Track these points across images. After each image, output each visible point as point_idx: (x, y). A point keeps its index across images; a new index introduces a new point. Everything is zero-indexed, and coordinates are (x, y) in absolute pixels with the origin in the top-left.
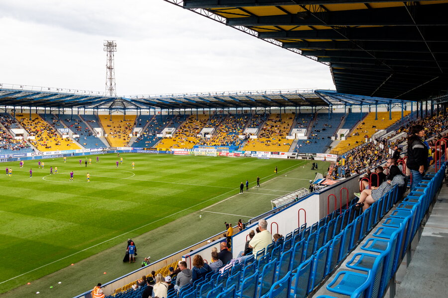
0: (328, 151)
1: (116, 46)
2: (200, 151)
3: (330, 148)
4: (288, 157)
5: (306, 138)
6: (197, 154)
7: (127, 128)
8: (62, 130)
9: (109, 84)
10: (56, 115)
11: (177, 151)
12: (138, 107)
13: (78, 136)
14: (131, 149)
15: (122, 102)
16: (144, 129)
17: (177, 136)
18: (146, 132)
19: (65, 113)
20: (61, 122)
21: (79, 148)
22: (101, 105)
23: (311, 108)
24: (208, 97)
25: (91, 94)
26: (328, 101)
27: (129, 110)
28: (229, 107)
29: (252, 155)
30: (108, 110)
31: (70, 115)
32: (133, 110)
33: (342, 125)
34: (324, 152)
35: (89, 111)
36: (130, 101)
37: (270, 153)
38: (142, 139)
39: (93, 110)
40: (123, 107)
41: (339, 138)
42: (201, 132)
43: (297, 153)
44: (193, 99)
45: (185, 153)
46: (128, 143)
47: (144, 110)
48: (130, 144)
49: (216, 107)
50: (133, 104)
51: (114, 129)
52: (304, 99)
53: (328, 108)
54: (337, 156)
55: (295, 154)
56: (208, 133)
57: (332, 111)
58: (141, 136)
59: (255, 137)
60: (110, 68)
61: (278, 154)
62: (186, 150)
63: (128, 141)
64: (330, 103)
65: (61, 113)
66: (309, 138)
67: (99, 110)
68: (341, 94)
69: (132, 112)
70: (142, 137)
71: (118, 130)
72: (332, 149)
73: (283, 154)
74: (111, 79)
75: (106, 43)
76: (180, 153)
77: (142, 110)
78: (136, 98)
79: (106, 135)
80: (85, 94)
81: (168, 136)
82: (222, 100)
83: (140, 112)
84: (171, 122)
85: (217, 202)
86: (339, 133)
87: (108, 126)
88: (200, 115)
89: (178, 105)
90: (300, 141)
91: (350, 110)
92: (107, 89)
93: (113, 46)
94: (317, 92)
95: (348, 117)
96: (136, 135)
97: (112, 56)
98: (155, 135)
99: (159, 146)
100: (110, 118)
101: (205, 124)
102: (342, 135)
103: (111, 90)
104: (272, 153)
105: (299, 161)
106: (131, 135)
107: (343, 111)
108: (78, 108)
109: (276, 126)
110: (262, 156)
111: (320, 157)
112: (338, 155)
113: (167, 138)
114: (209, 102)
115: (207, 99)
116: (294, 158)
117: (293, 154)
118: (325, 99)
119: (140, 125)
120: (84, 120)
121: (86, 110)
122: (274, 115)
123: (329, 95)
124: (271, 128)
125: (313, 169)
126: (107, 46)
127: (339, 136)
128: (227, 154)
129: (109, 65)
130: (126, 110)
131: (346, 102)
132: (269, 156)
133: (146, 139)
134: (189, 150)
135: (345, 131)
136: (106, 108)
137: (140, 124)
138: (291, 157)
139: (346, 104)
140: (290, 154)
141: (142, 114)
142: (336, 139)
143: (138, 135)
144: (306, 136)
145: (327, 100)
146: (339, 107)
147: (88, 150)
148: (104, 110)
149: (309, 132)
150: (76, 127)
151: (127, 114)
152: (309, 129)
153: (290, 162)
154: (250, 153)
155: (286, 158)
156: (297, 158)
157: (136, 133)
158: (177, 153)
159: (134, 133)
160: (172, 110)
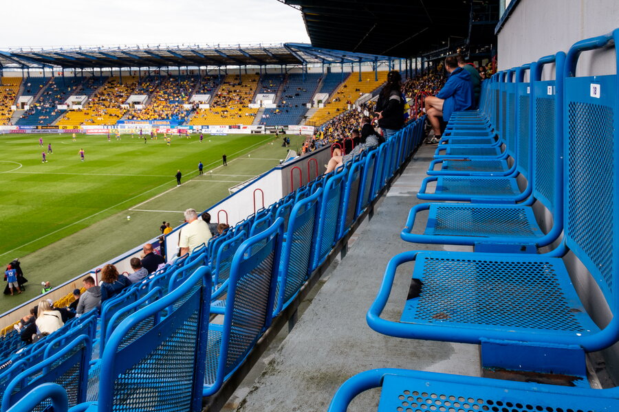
0: (303, 122)
2: (127, 127)
3: (306, 118)
4: (252, 132)
5: (274, 106)
7: (6, 97)
11: (91, 129)
12: (23, 65)
14: (15, 128)
16: (37, 98)
17: (91, 107)
18: (40, 102)
23: (280, 67)
24: (135, 51)
26: (302, 58)
27: (8, 70)
28: (167, 66)
32: (16, 70)
33: (319, 89)
34: (298, 123)
36: (9, 55)
37: (228, 127)
38: (34, 112)
41: (315, 105)
42: (128, 101)
43: (263, 127)
44: (112, 54)
45: (104, 131)
46: (9, 119)
47: (34, 70)
48: (14, 121)
49: (148, 65)
50: (14, 60)
52: (271, 55)
53: (301, 67)
54: (313, 128)
55: (261, 128)
56: (138, 103)
57: (306, 71)
58: (31, 109)
59: (207, 106)
61: (239, 127)
62: (106, 127)
63: (10, 116)
64: (304, 60)
66: (279, 106)
68: (317, 49)
69: (13, 72)
70: (33, 110)
72: (307, 120)
73: (245, 128)
76: (96, 131)
77: (30, 70)
78: (19, 51)
81: (76, 107)
82: (158, 55)
83: (28, 72)
84: (80, 87)
85: (152, 196)
86: (315, 99)
88: (125, 77)
89: (91, 62)
90: (267, 111)
91: (329, 69)
94: (287, 46)
95: (326, 79)
96: (23, 108)
98: (54, 107)
99: (61, 123)
101: (133, 90)
102: (320, 102)
104: (230, 127)
105: (266, 136)
106: (14, 108)
107: (320, 71)
109: (235, 91)
110: (217, 131)
111: (292, 130)
112: (315, 126)
113: (74, 110)
114: (137, 58)
115: (135, 54)
116: (260, 132)
117: (258, 128)
118: (297, 54)
119: (27, 92)
122: (231, 76)
123: (303, 50)
124: (228, 94)
125: (284, 145)
127: (316, 102)
128: (168, 130)
130: (4, 70)
131: (324, 59)
132: (226, 131)
133: (39, 113)
134: (109, 127)
135: (324, 97)
137: (29, 91)
138: (256, 132)
139: (324, 61)
140: (255, 128)
141: (31, 76)
142: (312, 106)
143: (27, 108)
144: (274, 103)
145: (300, 57)
146: (316, 65)
149: (278, 99)
151: (5, 75)
152: (279, 94)
153: (256, 138)
154: (200, 127)
155: (250, 133)
156: (263, 132)
157: (23, 104)
158: (92, 131)
159: (20, 105)
160: (80, 70)
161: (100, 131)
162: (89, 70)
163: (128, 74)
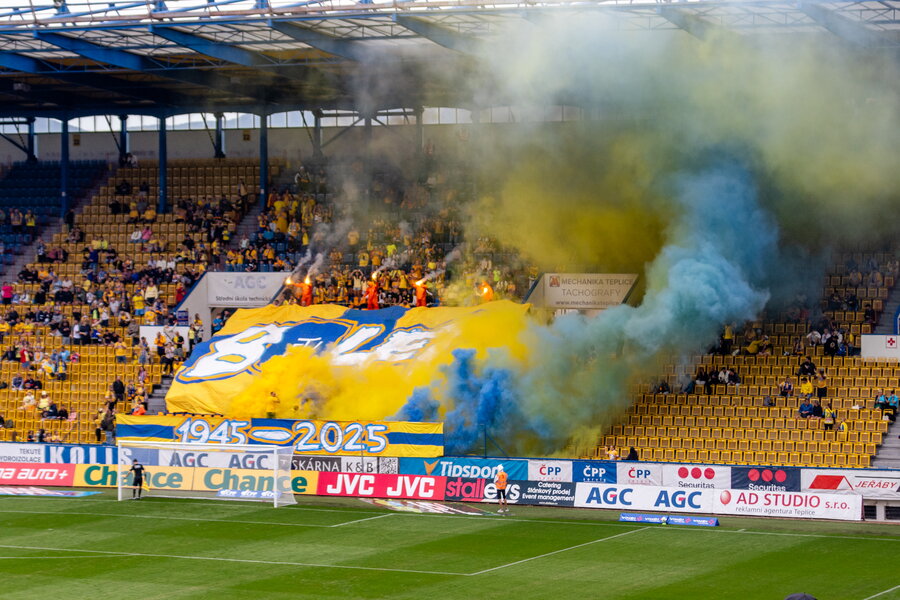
2: (165, 458)
4: (869, 511)
29: (583, 490)
37: (723, 474)
42: (190, 305)
44: (110, 40)
61: (791, 480)
62: (56, 454)
73: (830, 483)
88: (190, 168)
104: (741, 479)
128: (384, 481)
132: (716, 497)
134: (77, 454)
138: (892, 512)
154: (566, 472)
155: (854, 513)
161: (27, 474)
162: (12, 130)
163: (211, 152)
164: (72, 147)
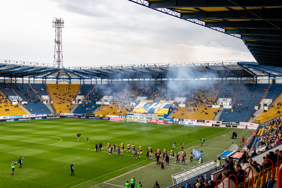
0: (251, 120)
1: (63, 23)
2: (133, 117)
3: (253, 116)
4: (213, 125)
5: (230, 107)
6: (130, 121)
7: (70, 96)
8: (13, 97)
9: (57, 56)
10: (9, 83)
11: (113, 117)
12: (81, 77)
13: (26, 102)
14: (72, 114)
15: (66, 73)
16: (86, 97)
17: (114, 103)
18: (87, 99)
19: (17, 82)
20: (13, 90)
21: (26, 114)
22: (48, 75)
23: (236, 79)
25: (36, 65)
26: (253, 73)
27: (73, 80)
28: (161, 78)
29: (180, 122)
30: (56, 80)
31: (21, 84)
33: (265, 96)
34: (247, 121)
35: (39, 80)
36: (72, 71)
37: (196, 121)
38: (83, 106)
39: (42, 79)
40: (68, 77)
41: (262, 108)
42: (136, 100)
43: (221, 122)
46: (70, 109)
47: (87, 80)
48: (73, 110)
50: (76, 74)
51: (59, 97)
52: (229, 71)
53: (252, 79)
54: (258, 125)
55: (219, 122)
57: (256, 82)
59: (184, 106)
60: (58, 42)
61: (204, 122)
62: (120, 117)
63: (71, 108)
64: (254, 74)
65: (14, 82)
66: (234, 107)
67: (47, 80)
68: (263, 66)
69: (76, 81)
70: (83, 104)
71: (62, 97)
72: (255, 118)
73: (208, 122)
74: (59, 52)
75: (55, 20)
76: (115, 119)
77: (85, 80)
78: (79, 69)
79: (52, 102)
80: (31, 65)
81: (106, 103)
83: (84, 81)
86: (262, 103)
87: (54, 94)
90: (225, 110)
91: (274, 81)
92: (55, 60)
93: (61, 23)
94: (239, 64)
95: (271, 88)
97: (60, 31)
98: (95, 102)
99: (97, 113)
100: (57, 86)
101: (139, 93)
102: (265, 105)
103: (59, 61)
104: (198, 121)
105: (223, 129)
106: (74, 102)
107: (267, 82)
108: (29, 78)
110: (189, 123)
111: (242, 125)
112: (259, 124)
113: (104, 105)
115: (139, 70)
116: (219, 126)
117: (217, 122)
118: (249, 70)
119: (82, 93)
120: (34, 88)
121: (36, 79)
123: (253, 67)
125: (233, 138)
126: (56, 23)
127: (262, 105)
129: (57, 40)
130: (72, 80)
131: (270, 74)
132: (195, 123)
133: (86, 106)
134: (123, 117)
135: (268, 101)
136: (54, 78)
138: (215, 125)
139: (270, 75)
140: (215, 122)
141: (85, 84)
142: (259, 108)
143: (80, 102)
144: (230, 105)
145: (251, 72)
146: (264, 78)
147: (34, 116)
148: (52, 79)
149: (234, 102)
150: (25, 95)
151: (72, 83)
152: (234, 99)
153: (215, 129)
154: (178, 120)
155: (211, 125)
156: (221, 126)
157: (79, 100)
158: (113, 119)
159: (77, 101)
160: (111, 80)
161: (117, 119)
162: (116, 80)
163: (138, 83)
164: (123, 83)
